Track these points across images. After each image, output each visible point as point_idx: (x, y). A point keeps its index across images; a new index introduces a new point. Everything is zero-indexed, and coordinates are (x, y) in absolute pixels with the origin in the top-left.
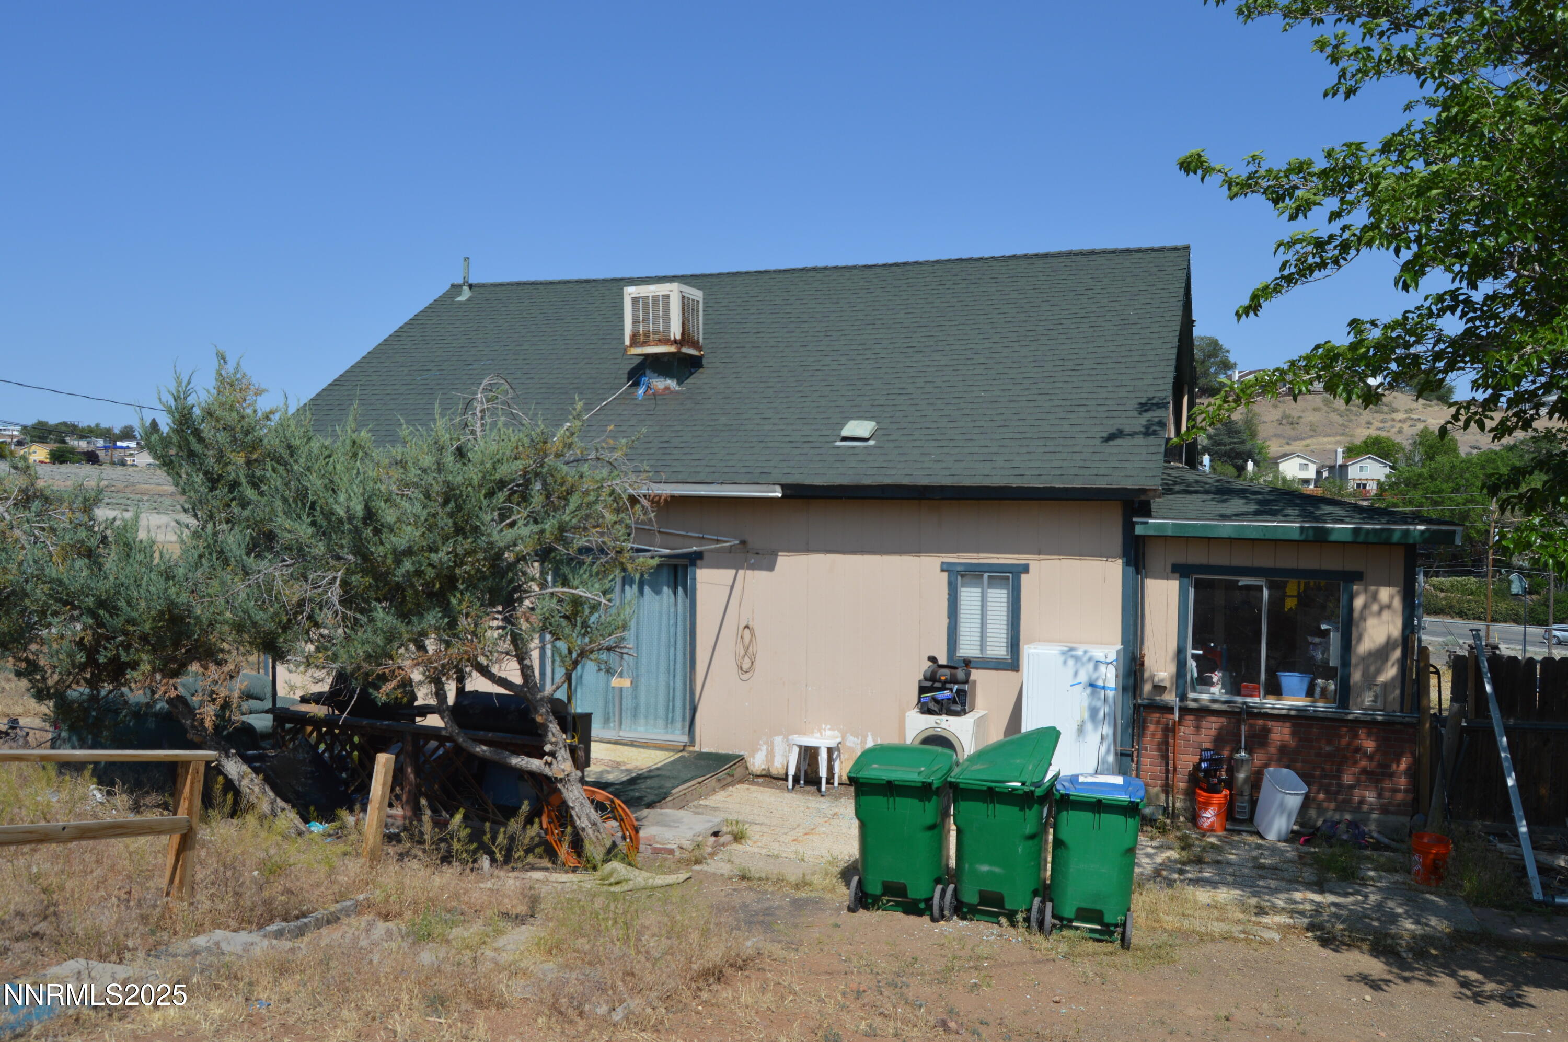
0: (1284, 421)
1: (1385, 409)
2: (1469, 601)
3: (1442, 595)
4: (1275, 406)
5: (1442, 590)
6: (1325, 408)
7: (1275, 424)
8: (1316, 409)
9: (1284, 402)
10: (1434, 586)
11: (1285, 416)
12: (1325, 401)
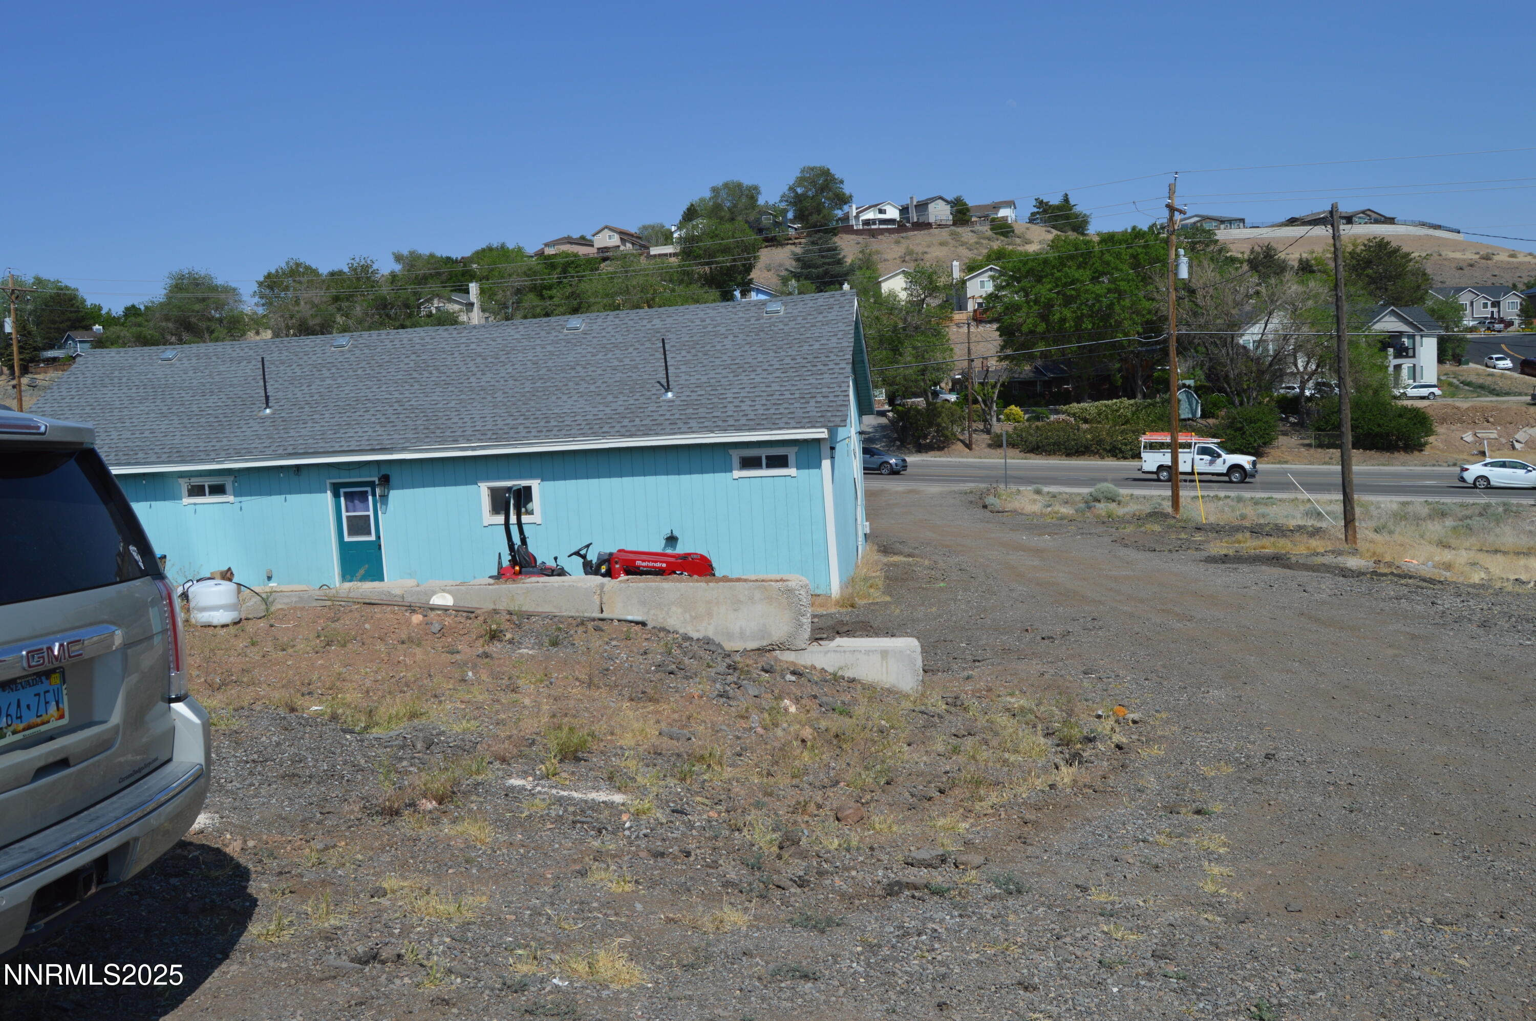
0: (907, 258)
1: (1018, 240)
2: (1122, 432)
3: (1085, 426)
4: (897, 242)
5: (1086, 421)
6: (953, 242)
7: (898, 261)
8: (942, 244)
9: (907, 238)
10: (1074, 415)
11: (910, 252)
12: (952, 234)
